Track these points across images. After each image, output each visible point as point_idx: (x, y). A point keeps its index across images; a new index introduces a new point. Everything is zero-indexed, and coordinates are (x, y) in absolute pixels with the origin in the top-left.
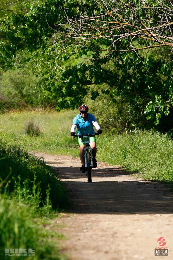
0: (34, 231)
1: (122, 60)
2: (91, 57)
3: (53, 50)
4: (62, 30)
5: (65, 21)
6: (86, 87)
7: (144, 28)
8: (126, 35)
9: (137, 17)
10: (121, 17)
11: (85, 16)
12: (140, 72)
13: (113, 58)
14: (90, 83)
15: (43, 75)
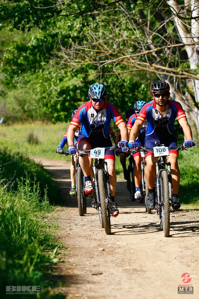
0: (35, 222)
1: (107, 82)
2: (81, 79)
3: (50, 73)
4: (57, 57)
5: (59, 50)
6: (76, 104)
7: (125, 55)
8: (110, 61)
9: (119, 46)
10: (105, 46)
11: (76, 46)
12: (121, 91)
13: (100, 80)
14: (80, 100)
15: (41, 94)
